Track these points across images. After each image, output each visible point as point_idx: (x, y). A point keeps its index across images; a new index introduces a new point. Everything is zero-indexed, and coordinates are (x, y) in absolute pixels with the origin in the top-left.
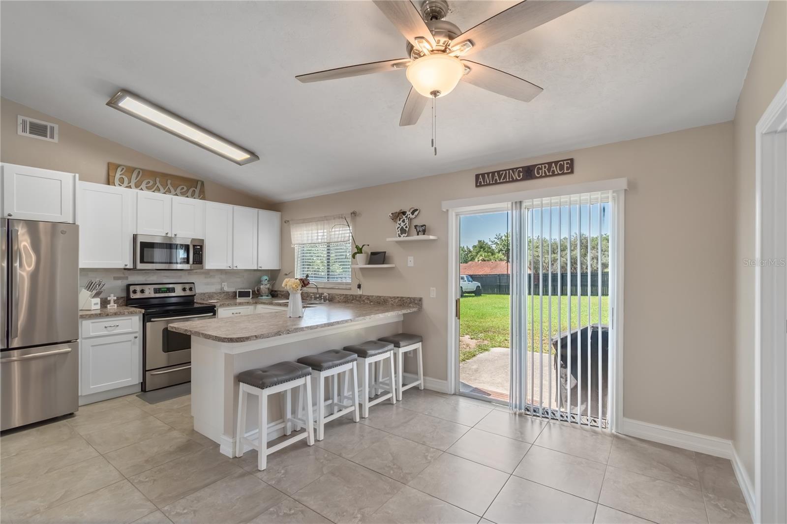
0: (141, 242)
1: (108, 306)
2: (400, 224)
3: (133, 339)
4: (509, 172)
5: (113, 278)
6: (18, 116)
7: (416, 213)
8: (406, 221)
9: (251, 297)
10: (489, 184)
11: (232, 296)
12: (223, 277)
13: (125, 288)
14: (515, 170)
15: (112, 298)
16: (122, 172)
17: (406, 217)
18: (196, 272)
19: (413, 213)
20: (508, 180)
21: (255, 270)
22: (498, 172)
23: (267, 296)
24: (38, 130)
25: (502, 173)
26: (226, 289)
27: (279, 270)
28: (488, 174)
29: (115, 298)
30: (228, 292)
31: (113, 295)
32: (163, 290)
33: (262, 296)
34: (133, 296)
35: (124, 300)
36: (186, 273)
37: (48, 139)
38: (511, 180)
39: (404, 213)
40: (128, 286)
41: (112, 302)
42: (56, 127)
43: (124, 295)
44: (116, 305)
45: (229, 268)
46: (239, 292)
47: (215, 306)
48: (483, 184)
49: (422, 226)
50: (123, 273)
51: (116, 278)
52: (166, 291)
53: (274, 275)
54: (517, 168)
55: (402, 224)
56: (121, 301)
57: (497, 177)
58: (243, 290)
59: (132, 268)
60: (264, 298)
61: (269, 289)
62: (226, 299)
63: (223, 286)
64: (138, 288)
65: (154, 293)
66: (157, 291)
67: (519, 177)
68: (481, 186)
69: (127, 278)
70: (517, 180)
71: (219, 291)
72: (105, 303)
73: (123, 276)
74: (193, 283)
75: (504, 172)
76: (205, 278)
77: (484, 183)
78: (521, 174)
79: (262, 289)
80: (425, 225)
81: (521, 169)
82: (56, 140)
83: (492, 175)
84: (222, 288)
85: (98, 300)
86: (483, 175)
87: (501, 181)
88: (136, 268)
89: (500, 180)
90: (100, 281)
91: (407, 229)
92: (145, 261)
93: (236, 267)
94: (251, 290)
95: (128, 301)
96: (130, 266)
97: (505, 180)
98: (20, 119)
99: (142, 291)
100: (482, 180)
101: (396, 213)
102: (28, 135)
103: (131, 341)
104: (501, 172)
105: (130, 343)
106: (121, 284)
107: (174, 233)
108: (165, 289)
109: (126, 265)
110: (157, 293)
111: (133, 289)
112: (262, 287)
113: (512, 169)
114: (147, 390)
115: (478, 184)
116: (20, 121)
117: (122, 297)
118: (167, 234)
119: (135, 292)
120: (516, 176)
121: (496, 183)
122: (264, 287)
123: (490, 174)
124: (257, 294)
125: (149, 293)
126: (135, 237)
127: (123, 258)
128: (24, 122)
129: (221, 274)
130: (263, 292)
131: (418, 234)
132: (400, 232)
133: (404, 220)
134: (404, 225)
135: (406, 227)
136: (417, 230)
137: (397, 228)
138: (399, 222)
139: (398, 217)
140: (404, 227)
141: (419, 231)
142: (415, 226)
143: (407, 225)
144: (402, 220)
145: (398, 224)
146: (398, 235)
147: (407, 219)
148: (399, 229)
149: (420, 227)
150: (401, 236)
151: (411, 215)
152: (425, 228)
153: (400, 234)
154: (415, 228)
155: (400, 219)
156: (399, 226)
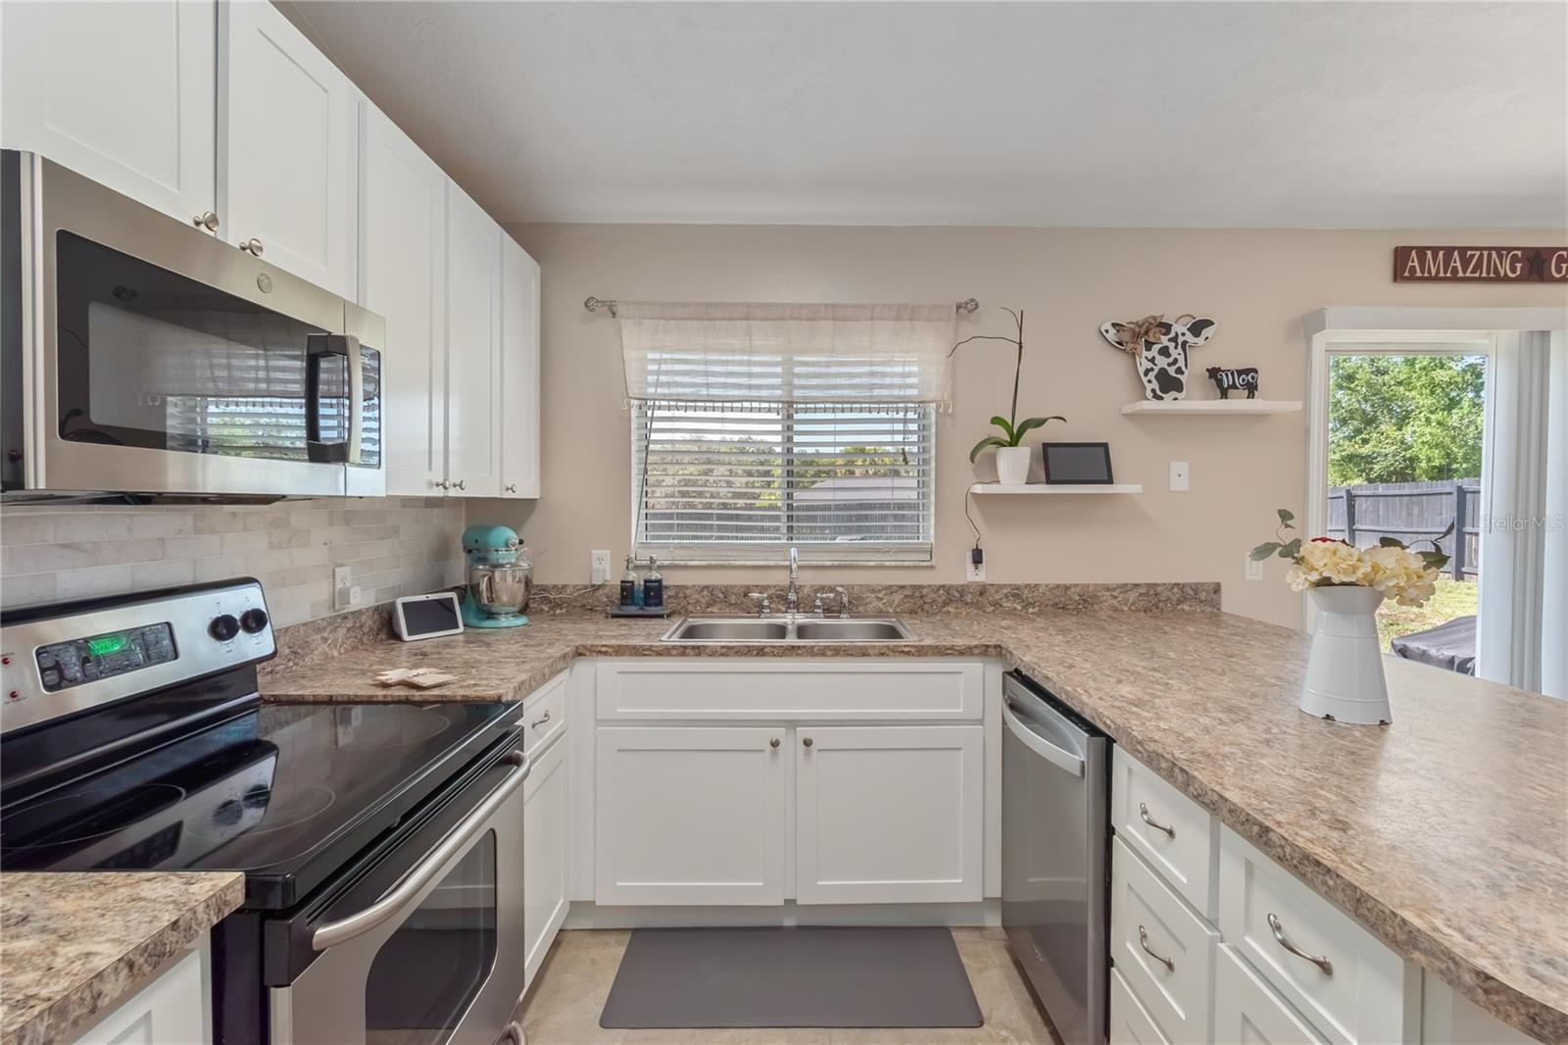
2: (1153, 360)
4: (1490, 256)
7: (1208, 333)
9: (461, 628)
10: (1436, 279)
11: (371, 630)
14: (1505, 252)
17: (1174, 340)
19: (1198, 328)
20: (1484, 275)
22: (1463, 250)
25: (1473, 256)
27: (537, 500)
28: (1435, 250)
33: (492, 617)
38: (1492, 275)
39: (1166, 328)
46: (406, 607)
48: (1419, 274)
49: (1247, 371)
54: (1510, 249)
55: (1162, 361)
57: (1458, 264)
58: (421, 599)
63: (339, 586)
67: (1513, 270)
68: (1412, 278)
70: (1506, 279)
75: (1478, 253)
77: (1423, 272)
78: (1519, 265)
80: (1255, 371)
81: (1519, 253)
83: (1444, 255)
86: (1421, 251)
87: (1468, 274)
89: (1464, 272)
91: (1184, 379)
97: (1477, 275)
100: (1416, 264)
104: (1469, 253)
113: (1498, 250)
115: (1406, 274)
120: (1505, 268)
121: (1454, 279)
123: (1441, 253)
130: (505, 599)
131: (1224, 395)
132: (1155, 385)
133: (1167, 348)
134: (1169, 365)
135: (1179, 371)
136: (1219, 383)
137: (1141, 371)
138: (1150, 355)
139: (1143, 340)
140: (1172, 371)
141: (1230, 387)
142: (1207, 370)
143: (1181, 363)
144: (1156, 348)
145: (1146, 358)
146: (1149, 394)
147: (1176, 348)
148: (1152, 376)
149: (1232, 373)
150: (1162, 398)
151: (1189, 337)
152: (1253, 378)
153: (1158, 392)
154: (1210, 378)
155: (1149, 346)
156: (1150, 365)
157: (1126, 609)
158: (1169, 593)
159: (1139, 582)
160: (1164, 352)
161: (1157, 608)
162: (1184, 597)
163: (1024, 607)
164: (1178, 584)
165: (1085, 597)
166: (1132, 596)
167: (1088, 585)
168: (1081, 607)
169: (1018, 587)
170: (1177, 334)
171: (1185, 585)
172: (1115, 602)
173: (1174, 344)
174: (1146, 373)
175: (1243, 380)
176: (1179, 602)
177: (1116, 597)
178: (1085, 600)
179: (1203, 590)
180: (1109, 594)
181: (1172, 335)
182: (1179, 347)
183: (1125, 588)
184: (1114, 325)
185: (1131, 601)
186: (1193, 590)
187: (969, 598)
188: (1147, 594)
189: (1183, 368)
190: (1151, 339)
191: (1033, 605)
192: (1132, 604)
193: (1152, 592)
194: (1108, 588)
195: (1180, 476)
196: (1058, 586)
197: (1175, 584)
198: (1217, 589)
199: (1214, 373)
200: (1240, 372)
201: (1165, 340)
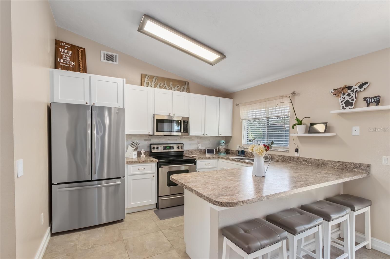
0: (156, 119)
1: (141, 156)
2: (344, 98)
3: (152, 177)
5: (143, 140)
6: (101, 51)
7: (365, 86)
8: (352, 95)
9: (214, 154)
11: (203, 152)
12: (199, 140)
13: (149, 146)
15: (143, 152)
16: (148, 79)
17: (353, 91)
18: (185, 137)
19: (361, 87)
21: (216, 137)
23: (224, 153)
24: (110, 58)
26: (201, 148)
27: (232, 136)
29: (144, 152)
30: (202, 150)
31: (143, 150)
32: (168, 147)
33: (221, 153)
34: (153, 151)
35: (149, 153)
36: (179, 138)
37: (114, 63)
39: (350, 88)
40: (151, 144)
41: (143, 154)
42: (117, 55)
43: (148, 150)
44: (145, 155)
45: (203, 135)
46: (207, 150)
47: (195, 159)
49: (376, 97)
50: (148, 137)
51: (145, 140)
52: (169, 148)
53: (228, 139)
55: (347, 98)
56: (147, 153)
58: (210, 149)
59: (152, 134)
60: (222, 154)
61: (225, 149)
62: (200, 154)
63: (199, 146)
64: (155, 146)
65: (163, 149)
66: (165, 148)
69: (150, 140)
71: (197, 149)
72: (139, 154)
73: (148, 139)
74: (183, 144)
76: (189, 141)
79: (221, 149)
80: (379, 96)
82: (117, 63)
84: (198, 147)
85: (136, 153)
88: (154, 135)
90: (137, 142)
91: (354, 102)
92: (159, 130)
93: (207, 134)
94: (214, 149)
95: (151, 154)
96: (151, 133)
98: (102, 52)
99: (157, 148)
101: (340, 88)
102: (105, 61)
103: (151, 178)
105: (151, 179)
106: (147, 143)
107: (173, 114)
108: (169, 147)
109: (149, 133)
110: (164, 149)
111: (153, 147)
112: (221, 147)
114: (159, 208)
116: (102, 54)
117: (148, 151)
118: (170, 114)
119: (154, 148)
122: (222, 148)
124: (218, 151)
125: (161, 149)
126: (154, 116)
127: (148, 129)
128: (103, 54)
129: (198, 139)
130: (222, 151)
131: (368, 105)
132: (344, 105)
133: (350, 93)
134: (349, 99)
135: (353, 100)
136: (367, 102)
137: (340, 101)
138: (344, 97)
139: (342, 93)
140: (350, 100)
141: (370, 103)
142: (363, 98)
143: (354, 98)
144: (346, 94)
145: (342, 98)
146: (342, 108)
147: (353, 93)
148: (343, 102)
149: (371, 98)
150: (345, 109)
151: (358, 89)
152: (378, 99)
153: (345, 107)
154: (364, 100)
155: (344, 94)
156: (343, 99)
157: (336, 168)
158: (350, 165)
159: (340, 161)
160: (349, 95)
161: (346, 169)
162: (355, 167)
163: (307, 164)
164: (353, 163)
165: (323, 163)
166: (338, 164)
167: (325, 160)
168: (322, 165)
169: (306, 159)
170: (354, 89)
171: (355, 164)
172: (332, 166)
173: (352, 92)
174: (341, 102)
175: (375, 100)
176: (353, 168)
177: (333, 164)
178: (324, 164)
179: (363, 166)
180: (330, 163)
181: (352, 89)
182: (354, 93)
183: (335, 162)
184: (334, 90)
185: (337, 166)
186: (359, 165)
187: (295, 160)
188: (343, 165)
189: (354, 99)
190: (344, 92)
191: (310, 163)
192: (337, 167)
193: (344, 164)
194: (330, 161)
195: (356, 131)
196: (316, 159)
197: (352, 163)
198: (368, 166)
199: (365, 99)
200: (374, 98)
201: (349, 91)
